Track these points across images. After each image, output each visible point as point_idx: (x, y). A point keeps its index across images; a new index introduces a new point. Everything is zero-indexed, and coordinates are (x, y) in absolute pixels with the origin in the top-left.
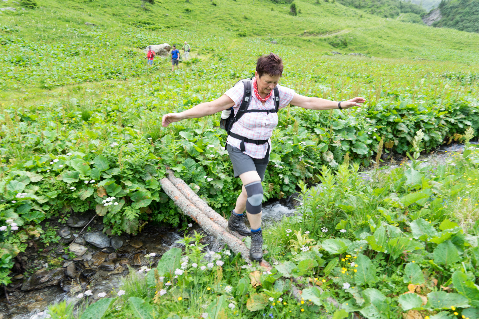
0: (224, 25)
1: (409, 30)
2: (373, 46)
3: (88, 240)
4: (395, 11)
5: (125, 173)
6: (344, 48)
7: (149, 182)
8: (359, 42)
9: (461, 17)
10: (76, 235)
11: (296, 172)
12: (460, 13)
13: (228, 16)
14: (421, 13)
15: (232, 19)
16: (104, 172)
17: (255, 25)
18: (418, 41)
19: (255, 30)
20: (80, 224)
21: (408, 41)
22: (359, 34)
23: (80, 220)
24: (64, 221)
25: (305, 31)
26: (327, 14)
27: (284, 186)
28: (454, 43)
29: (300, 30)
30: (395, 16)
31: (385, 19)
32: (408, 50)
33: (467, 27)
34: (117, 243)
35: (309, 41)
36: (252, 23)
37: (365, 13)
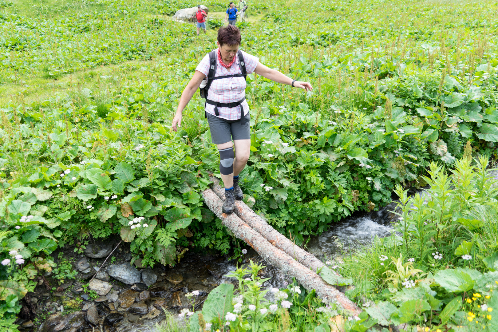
3: (112, 275)
5: (156, 184)
7: (188, 194)
10: (97, 269)
11: (390, 172)
16: (129, 184)
20: (102, 253)
23: (101, 249)
24: (81, 251)
27: (374, 194)
34: (149, 277)
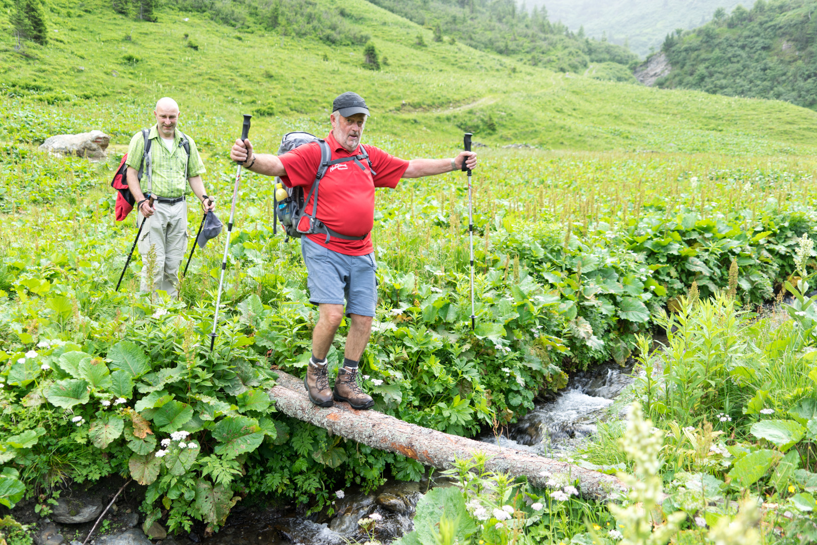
0: (220, 91)
1: (614, 95)
2: (548, 130)
4: (580, 59)
5: (196, 377)
6: (490, 134)
8: (519, 121)
9: (707, 68)
12: (705, 60)
13: (228, 73)
14: (630, 62)
15: (239, 79)
17: (292, 91)
18: (634, 117)
19: (294, 100)
20: (86, 513)
21: (616, 117)
22: (516, 104)
23: (85, 506)
25: (404, 102)
26: (443, 66)
28: (705, 117)
29: (392, 99)
30: (581, 69)
31: (561, 74)
32: (620, 134)
33: (722, 88)
35: (415, 121)
36: (285, 87)
37: (520, 63)
